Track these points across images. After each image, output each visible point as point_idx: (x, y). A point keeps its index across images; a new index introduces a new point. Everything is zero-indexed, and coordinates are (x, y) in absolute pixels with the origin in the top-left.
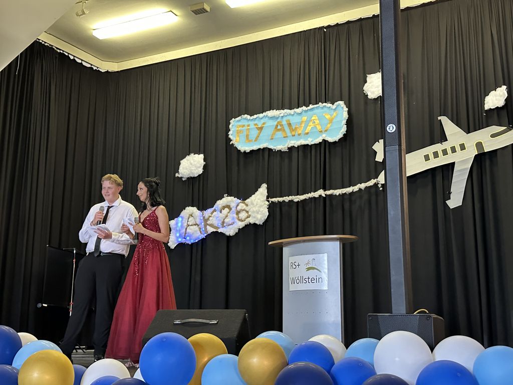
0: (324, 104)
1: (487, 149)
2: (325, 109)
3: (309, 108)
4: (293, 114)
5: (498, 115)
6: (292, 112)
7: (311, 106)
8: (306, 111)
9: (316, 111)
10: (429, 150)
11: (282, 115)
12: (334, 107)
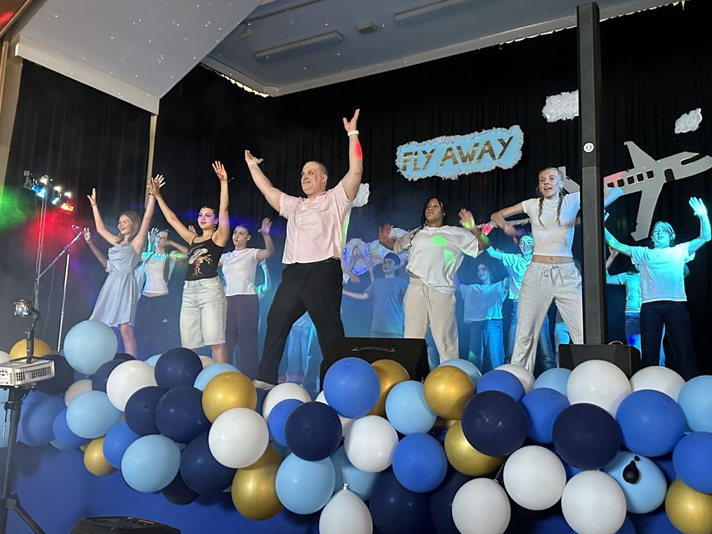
0: (498, 129)
1: (678, 177)
3: (481, 133)
6: (463, 138)
7: (484, 131)
10: (614, 178)
12: (509, 131)
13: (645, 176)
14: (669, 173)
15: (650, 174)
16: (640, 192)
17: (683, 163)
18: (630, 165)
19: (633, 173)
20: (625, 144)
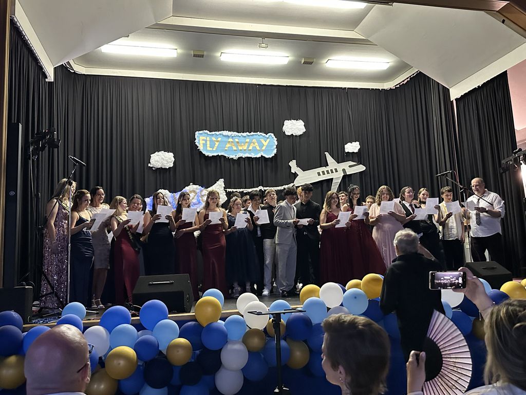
0: (261, 133)
1: (348, 173)
2: (261, 136)
3: (251, 134)
4: (240, 135)
5: (352, 157)
6: (240, 134)
7: (252, 133)
8: (249, 136)
9: (255, 137)
10: (320, 170)
11: (233, 135)
12: (267, 136)
13: (334, 171)
14: (344, 170)
15: (336, 171)
16: (332, 179)
17: (350, 166)
18: (327, 165)
19: (328, 168)
20: (325, 153)
